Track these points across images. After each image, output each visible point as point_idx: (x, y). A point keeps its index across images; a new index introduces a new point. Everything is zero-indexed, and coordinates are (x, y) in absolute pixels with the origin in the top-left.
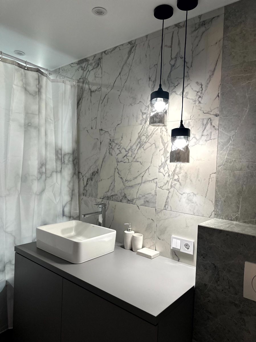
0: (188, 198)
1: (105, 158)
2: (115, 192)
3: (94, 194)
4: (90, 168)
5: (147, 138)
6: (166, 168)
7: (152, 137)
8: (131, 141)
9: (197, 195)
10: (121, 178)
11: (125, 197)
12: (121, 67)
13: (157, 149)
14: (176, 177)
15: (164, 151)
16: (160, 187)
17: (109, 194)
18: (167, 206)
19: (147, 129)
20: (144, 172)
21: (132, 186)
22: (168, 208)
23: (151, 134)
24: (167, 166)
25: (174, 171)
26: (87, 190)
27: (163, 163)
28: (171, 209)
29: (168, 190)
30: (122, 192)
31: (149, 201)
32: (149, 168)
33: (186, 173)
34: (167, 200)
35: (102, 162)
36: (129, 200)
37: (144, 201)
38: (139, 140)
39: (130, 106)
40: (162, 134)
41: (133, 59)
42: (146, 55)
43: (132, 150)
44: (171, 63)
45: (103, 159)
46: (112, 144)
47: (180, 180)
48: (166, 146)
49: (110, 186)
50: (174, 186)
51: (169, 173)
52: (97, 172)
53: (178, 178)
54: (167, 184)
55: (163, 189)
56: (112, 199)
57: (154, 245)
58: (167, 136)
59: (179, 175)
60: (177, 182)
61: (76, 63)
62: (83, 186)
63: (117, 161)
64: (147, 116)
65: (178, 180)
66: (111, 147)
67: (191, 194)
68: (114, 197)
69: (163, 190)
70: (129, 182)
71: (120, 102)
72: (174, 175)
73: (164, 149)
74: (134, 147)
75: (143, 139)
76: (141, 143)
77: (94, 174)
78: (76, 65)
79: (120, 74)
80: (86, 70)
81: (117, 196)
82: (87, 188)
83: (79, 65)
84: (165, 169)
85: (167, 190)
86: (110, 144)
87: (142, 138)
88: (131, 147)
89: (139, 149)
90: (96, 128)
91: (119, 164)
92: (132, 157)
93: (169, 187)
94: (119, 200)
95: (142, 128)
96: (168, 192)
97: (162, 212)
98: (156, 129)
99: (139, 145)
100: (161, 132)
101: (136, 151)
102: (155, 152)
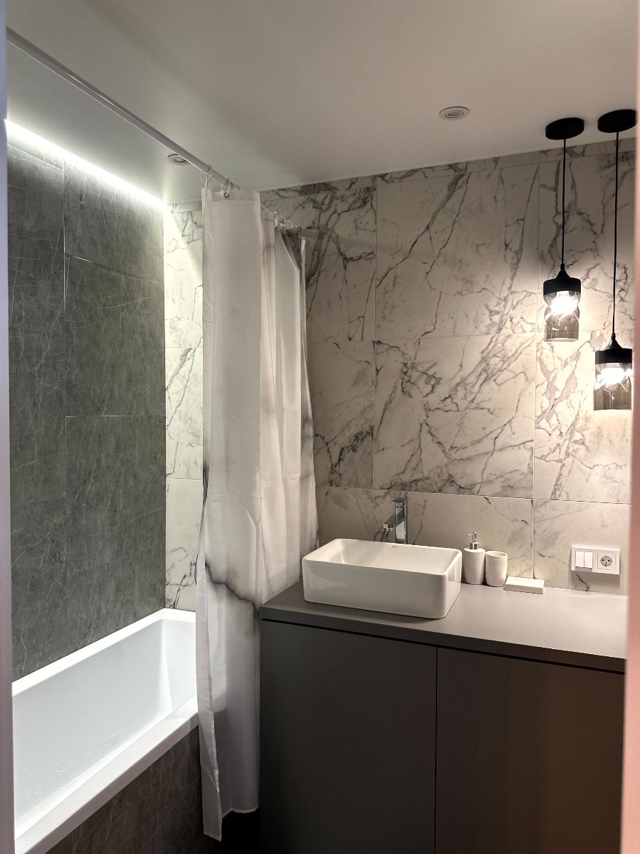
0: (605, 473)
1: (391, 403)
2: (423, 473)
3: (363, 481)
4: (347, 426)
5: (504, 362)
6: (554, 420)
7: (516, 359)
8: (461, 366)
9: (623, 467)
10: (439, 443)
11: (451, 480)
12: (431, 215)
13: (529, 383)
14: (577, 436)
15: (548, 387)
16: (541, 458)
17: (406, 478)
18: (558, 493)
19: (503, 344)
20: (500, 430)
21: (469, 459)
22: (560, 495)
23: (513, 355)
24: (555, 416)
25: (573, 425)
26: (341, 472)
27: (546, 410)
28: (568, 497)
29: (560, 461)
30: (442, 471)
31: (515, 486)
32: (512, 421)
33: (599, 428)
34: (558, 480)
35: (384, 412)
36: (463, 486)
37: (502, 487)
38: (484, 365)
39: (458, 296)
40: (541, 354)
41: (463, 201)
42: (495, 198)
43: (467, 384)
44: (556, 220)
45: (386, 404)
46: (409, 373)
47: (587, 442)
48: (551, 378)
49: (409, 461)
50: (573, 453)
51: (560, 430)
52: (370, 433)
53: (582, 437)
54: (558, 450)
55: (548, 461)
56: (414, 487)
57: (530, 569)
58: (554, 358)
59: (584, 433)
60: (580, 446)
61: (296, 190)
62: (330, 466)
63: (426, 409)
64: (501, 318)
65: (582, 441)
66: (407, 378)
67: (611, 466)
68: (420, 484)
69: (548, 463)
70: (461, 451)
71: (431, 288)
72: (572, 434)
73: (546, 383)
74: (472, 379)
75: (494, 363)
76: (489, 372)
77: (360, 437)
78: (297, 194)
79: (428, 228)
80: (327, 209)
81: (428, 482)
82: (341, 468)
83: (307, 196)
84: (550, 422)
85: (557, 461)
86: (405, 373)
87: (492, 361)
88: (463, 381)
89: (484, 382)
90: (362, 339)
91: (430, 413)
92: (465, 399)
93: (562, 456)
94: (435, 488)
95: (491, 342)
96: (560, 464)
97: (547, 503)
98: (525, 346)
99: (484, 376)
100: (538, 351)
101: (476, 388)
102: (526, 389)
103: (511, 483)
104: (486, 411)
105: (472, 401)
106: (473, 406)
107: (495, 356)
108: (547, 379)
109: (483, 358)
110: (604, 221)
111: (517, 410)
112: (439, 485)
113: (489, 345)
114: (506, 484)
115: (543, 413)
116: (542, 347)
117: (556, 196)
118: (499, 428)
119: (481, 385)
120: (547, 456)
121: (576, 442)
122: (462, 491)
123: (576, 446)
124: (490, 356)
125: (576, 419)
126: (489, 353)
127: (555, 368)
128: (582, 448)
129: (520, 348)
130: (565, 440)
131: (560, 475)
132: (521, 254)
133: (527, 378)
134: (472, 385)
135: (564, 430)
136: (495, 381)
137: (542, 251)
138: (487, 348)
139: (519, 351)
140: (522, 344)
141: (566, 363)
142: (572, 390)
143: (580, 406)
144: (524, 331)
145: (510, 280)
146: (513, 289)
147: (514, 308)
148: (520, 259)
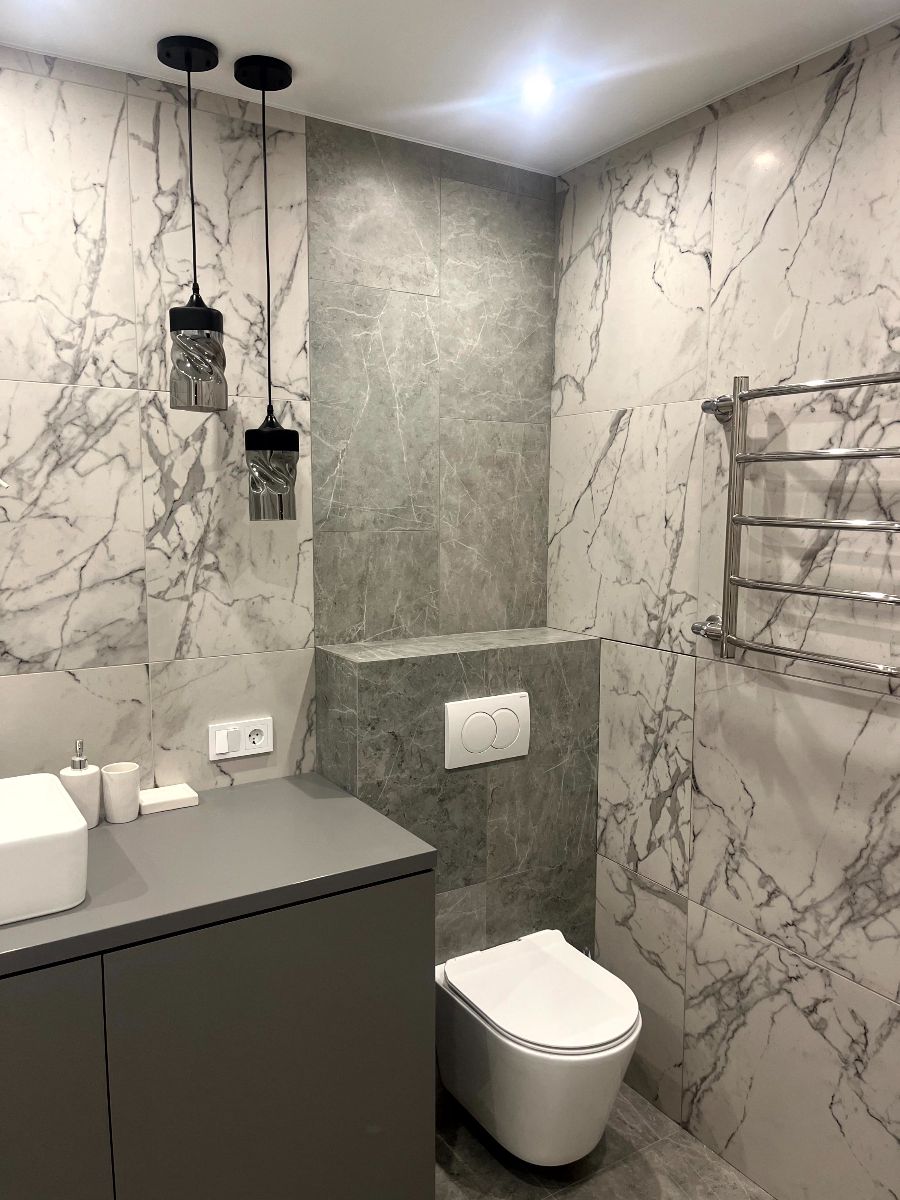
0: (248, 610)
5: (88, 435)
6: (173, 534)
7: (109, 431)
8: (7, 437)
9: (271, 600)
11: (3, 652)
13: (133, 474)
14: (209, 559)
15: (161, 482)
18: (185, 648)
19: (84, 403)
20: (89, 554)
21: (34, 609)
22: (188, 650)
23: (103, 423)
24: (174, 527)
25: (202, 541)
27: (161, 518)
28: (200, 652)
29: (185, 598)
31: (119, 646)
32: (109, 537)
33: (238, 545)
34: (184, 629)
36: (26, 658)
37: (98, 651)
38: (51, 439)
40: (149, 426)
44: (159, 203)
47: (222, 567)
48: (166, 468)
50: (203, 585)
51: (183, 549)
53: (216, 560)
54: (182, 581)
55: (168, 600)
57: (149, 773)
58: (168, 434)
59: (218, 553)
60: (213, 574)
64: (78, 356)
65: (216, 566)
67: (256, 600)
69: (170, 602)
70: (19, 596)
72: (201, 555)
73: (158, 475)
74: (31, 462)
75: (70, 436)
76: (63, 450)
84: (169, 537)
85: (182, 599)
87: (65, 431)
89: (53, 470)
92: (21, 499)
93: (189, 591)
95: (62, 397)
96: (185, 604)
97: (170, 667)
98: (122, 409)
99: (53, 458)
100: (143, 420)
101: (40, 480)
102: (127, 483)
103: (111, 643)
104: (61, 522)
105: (35, 503)
106: (37, 511)
107: (71, 422)
108: (161, 469)
109: (49, 424)
110: (230, 224)
111: (115, 519)
113: (58, 402)
114: (105, 644)
115: (157, 523)
116: (149, 415)
117: (157, 161)
118: (87, 551)
119: (49, 475)
120: (166, 592)
121: (207, 567)
122: (26, 667)
123: (208, 574)
124: (63, 421)
125: (206, 532)
126: (59, 418)
127: (171, 452)
128: (216, 576)
129: (112, 413)
130: (192, 565)
131: (187, 619)
132: (104, 247)
133: (128, 464)
134: (31, 473)
135: (189, 549)
136: (73, 467)
137: (140, 252)
138: (55, 408)
139: (113, 417)
140: (116, 407)
141: (186, 445)
142: (198, 488)
143: (210, 513)
144: (118, 385)
145: (87, 291)
146: (94, 307)
147: (98, 342)
148: (102, 256)
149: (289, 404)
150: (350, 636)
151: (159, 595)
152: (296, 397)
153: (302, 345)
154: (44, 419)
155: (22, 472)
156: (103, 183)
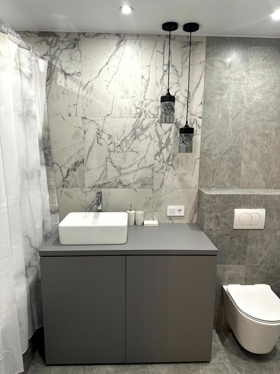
0: (180, 177)
1: (92, 148)
2: (108, 180)
3: (80, 185)
4: (70, 159)
5: (142, 131)
7: (147, 130)
8: (124, 132)
9: (186, 175)
10: (115, 166)
11: (120, 183)
12: (109, 58)
13: (152, 141)
14: (170, 163)
15: (159, 142)
17: (100, 183)
18: (163, 186)
19: (142, 123)
21: (128, 173)
23: (146, 128)
24: (162, 154)
25: (169, 158)
26: (68, 181)
28: (166, 187)
30: (116, 179)
32: (146, 156)
33: (178, 159)
34: (162, 181)
35: (89, 152)
36: (125, 185)
37: (141, 185)
38: (134, 132)
40: (157, 128)
41: (123, 53)
42: (138, 54)
44: (163, 68)
45: (90, 148)
46: (100, 134)
47: (173, 165)
49: (102, 175)
50: (168, 170)
51: (163, 160)
52: (83, 162)
53: (172, 163)
54: (163, 169)
56: (104, 187)
57: (152, 216)
58: (162, 130)
59: (173, 161)
60: (171, 167)
62: (62, 178)
63: (109, 151)
64: (141, 111)
66: (99, 136)
67: (182, 174)
68: (107, 185)
69: (159, 174)
70: (124, 170)
71: (109, 93)
72: (168, 162)
74: (129, 138)
75: (138, 131)
76: (136, 135)
77: (78, 164)
79: (107, 64)
80: (54, 46)
81: (110, 184)
82: (69, 179)
83: (42, 38)
84: (160, 157)
85: (162, 173)
88: (125, 138)
90: (76, 116)
91: (111, 153)
92: (126, 147)
93: (164, 171)
95: (137, 121)
96: (164, 174)
97: (158, 190)
98: (150, 124)
99: (134, 137)
100: (155, 126)
101: (131, 142)
102: (150, 143)
103: (145, 183)
104: (135, 152)
105: (129, 148)
106: (129, 150)
107: (138, 128)
108: (159, 139)
109: (133, 128)
110: (182, 71)
111: (147, 152)
112: (115, 185)
113: (136, 123)
114: (143, 183)
115: (157, 153)
116: (157, 125)
117: (164, 57)
118: (140, 160)
119: (133, 141)
120: (159, 171)
121: (169, 165)
122: (125, 187)
123: (170, 167)
124: (136, 128)
125: (170, 156)
126: (135, 127)
127: (162, 135)
128: (172, 167)
129: (148, 125)
130: (165, 164)
131: (163, 178)
132: (149, 82)
133: (151, 138)
134: (129, 140)
135: (165, 160)
136: (138, 139)
137: (158, 82)
138: (135, 124)
139: (148, 126)
140: (149, 123)
141: (166, 133)
142: (168, 144)
143: (171, 151)
144: (150, 118)
145: (144, 94)
146: (145, 98)
147: (146, 107)
148: (148, 84)
149: (195, 120)
150: (209, 186)
151: (157, 172)
152: (198, 118)
153: (200, 102)
154: (132, 127)
155: (127, 140)
156: (149, 65)
